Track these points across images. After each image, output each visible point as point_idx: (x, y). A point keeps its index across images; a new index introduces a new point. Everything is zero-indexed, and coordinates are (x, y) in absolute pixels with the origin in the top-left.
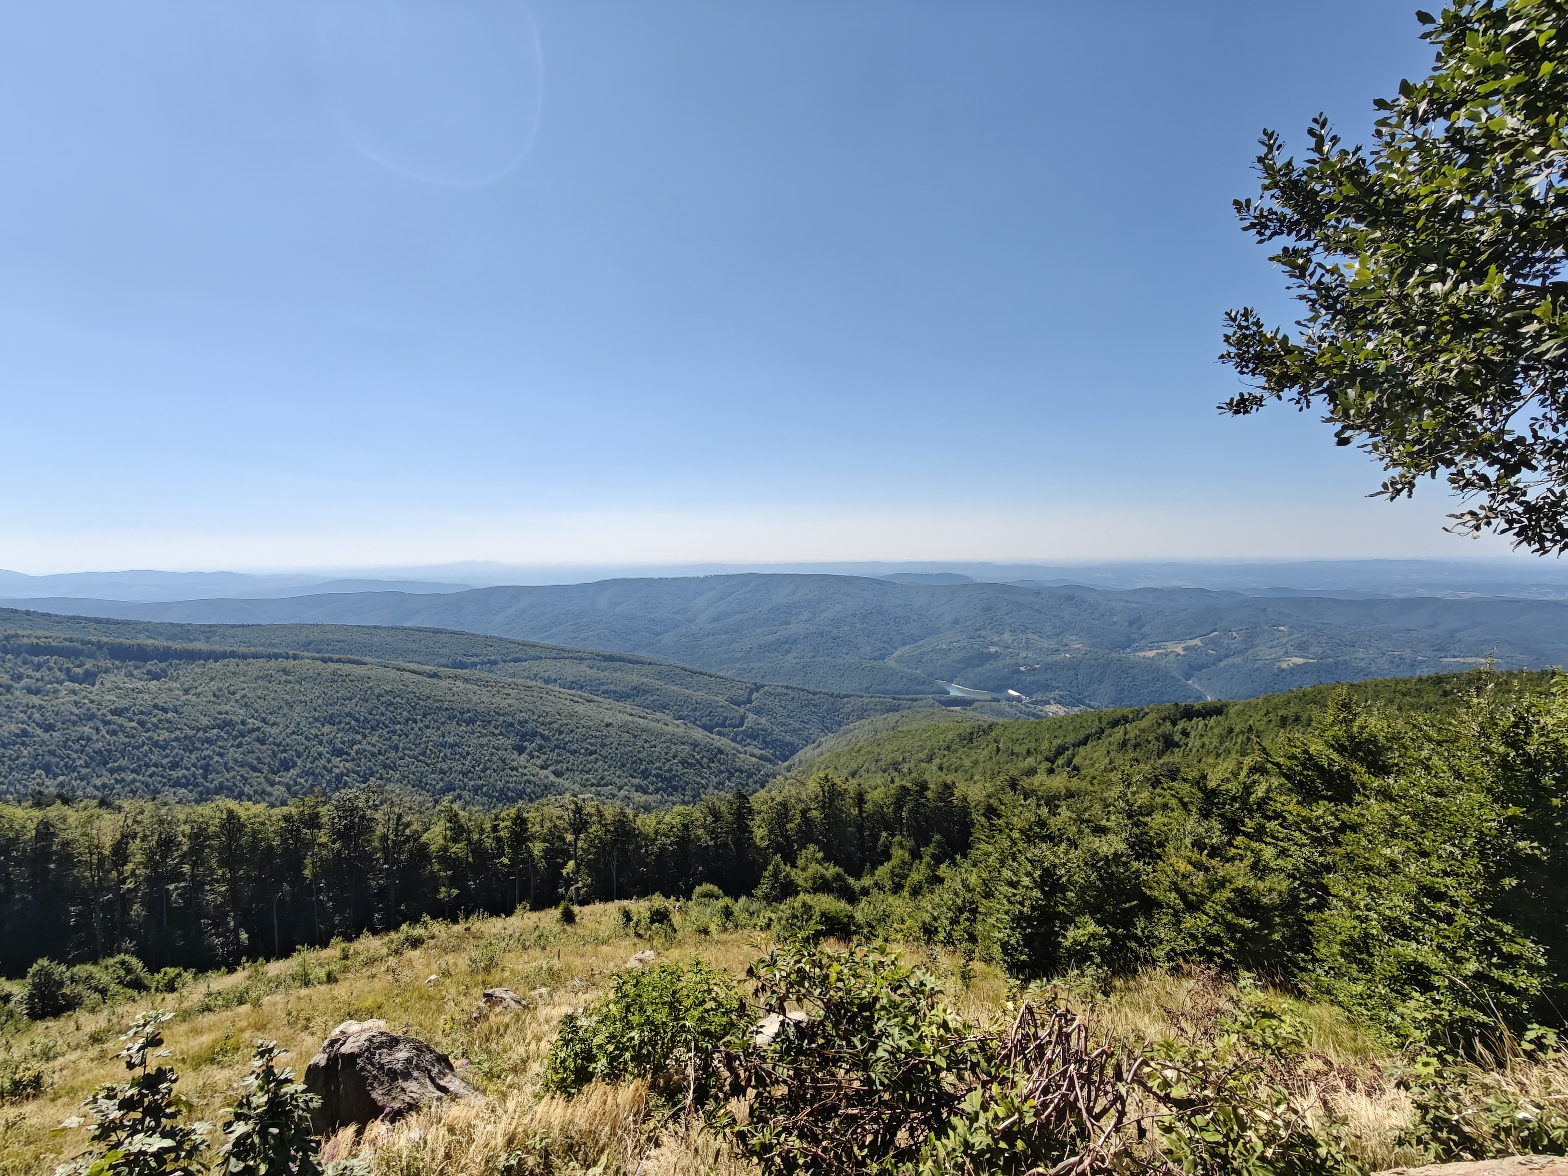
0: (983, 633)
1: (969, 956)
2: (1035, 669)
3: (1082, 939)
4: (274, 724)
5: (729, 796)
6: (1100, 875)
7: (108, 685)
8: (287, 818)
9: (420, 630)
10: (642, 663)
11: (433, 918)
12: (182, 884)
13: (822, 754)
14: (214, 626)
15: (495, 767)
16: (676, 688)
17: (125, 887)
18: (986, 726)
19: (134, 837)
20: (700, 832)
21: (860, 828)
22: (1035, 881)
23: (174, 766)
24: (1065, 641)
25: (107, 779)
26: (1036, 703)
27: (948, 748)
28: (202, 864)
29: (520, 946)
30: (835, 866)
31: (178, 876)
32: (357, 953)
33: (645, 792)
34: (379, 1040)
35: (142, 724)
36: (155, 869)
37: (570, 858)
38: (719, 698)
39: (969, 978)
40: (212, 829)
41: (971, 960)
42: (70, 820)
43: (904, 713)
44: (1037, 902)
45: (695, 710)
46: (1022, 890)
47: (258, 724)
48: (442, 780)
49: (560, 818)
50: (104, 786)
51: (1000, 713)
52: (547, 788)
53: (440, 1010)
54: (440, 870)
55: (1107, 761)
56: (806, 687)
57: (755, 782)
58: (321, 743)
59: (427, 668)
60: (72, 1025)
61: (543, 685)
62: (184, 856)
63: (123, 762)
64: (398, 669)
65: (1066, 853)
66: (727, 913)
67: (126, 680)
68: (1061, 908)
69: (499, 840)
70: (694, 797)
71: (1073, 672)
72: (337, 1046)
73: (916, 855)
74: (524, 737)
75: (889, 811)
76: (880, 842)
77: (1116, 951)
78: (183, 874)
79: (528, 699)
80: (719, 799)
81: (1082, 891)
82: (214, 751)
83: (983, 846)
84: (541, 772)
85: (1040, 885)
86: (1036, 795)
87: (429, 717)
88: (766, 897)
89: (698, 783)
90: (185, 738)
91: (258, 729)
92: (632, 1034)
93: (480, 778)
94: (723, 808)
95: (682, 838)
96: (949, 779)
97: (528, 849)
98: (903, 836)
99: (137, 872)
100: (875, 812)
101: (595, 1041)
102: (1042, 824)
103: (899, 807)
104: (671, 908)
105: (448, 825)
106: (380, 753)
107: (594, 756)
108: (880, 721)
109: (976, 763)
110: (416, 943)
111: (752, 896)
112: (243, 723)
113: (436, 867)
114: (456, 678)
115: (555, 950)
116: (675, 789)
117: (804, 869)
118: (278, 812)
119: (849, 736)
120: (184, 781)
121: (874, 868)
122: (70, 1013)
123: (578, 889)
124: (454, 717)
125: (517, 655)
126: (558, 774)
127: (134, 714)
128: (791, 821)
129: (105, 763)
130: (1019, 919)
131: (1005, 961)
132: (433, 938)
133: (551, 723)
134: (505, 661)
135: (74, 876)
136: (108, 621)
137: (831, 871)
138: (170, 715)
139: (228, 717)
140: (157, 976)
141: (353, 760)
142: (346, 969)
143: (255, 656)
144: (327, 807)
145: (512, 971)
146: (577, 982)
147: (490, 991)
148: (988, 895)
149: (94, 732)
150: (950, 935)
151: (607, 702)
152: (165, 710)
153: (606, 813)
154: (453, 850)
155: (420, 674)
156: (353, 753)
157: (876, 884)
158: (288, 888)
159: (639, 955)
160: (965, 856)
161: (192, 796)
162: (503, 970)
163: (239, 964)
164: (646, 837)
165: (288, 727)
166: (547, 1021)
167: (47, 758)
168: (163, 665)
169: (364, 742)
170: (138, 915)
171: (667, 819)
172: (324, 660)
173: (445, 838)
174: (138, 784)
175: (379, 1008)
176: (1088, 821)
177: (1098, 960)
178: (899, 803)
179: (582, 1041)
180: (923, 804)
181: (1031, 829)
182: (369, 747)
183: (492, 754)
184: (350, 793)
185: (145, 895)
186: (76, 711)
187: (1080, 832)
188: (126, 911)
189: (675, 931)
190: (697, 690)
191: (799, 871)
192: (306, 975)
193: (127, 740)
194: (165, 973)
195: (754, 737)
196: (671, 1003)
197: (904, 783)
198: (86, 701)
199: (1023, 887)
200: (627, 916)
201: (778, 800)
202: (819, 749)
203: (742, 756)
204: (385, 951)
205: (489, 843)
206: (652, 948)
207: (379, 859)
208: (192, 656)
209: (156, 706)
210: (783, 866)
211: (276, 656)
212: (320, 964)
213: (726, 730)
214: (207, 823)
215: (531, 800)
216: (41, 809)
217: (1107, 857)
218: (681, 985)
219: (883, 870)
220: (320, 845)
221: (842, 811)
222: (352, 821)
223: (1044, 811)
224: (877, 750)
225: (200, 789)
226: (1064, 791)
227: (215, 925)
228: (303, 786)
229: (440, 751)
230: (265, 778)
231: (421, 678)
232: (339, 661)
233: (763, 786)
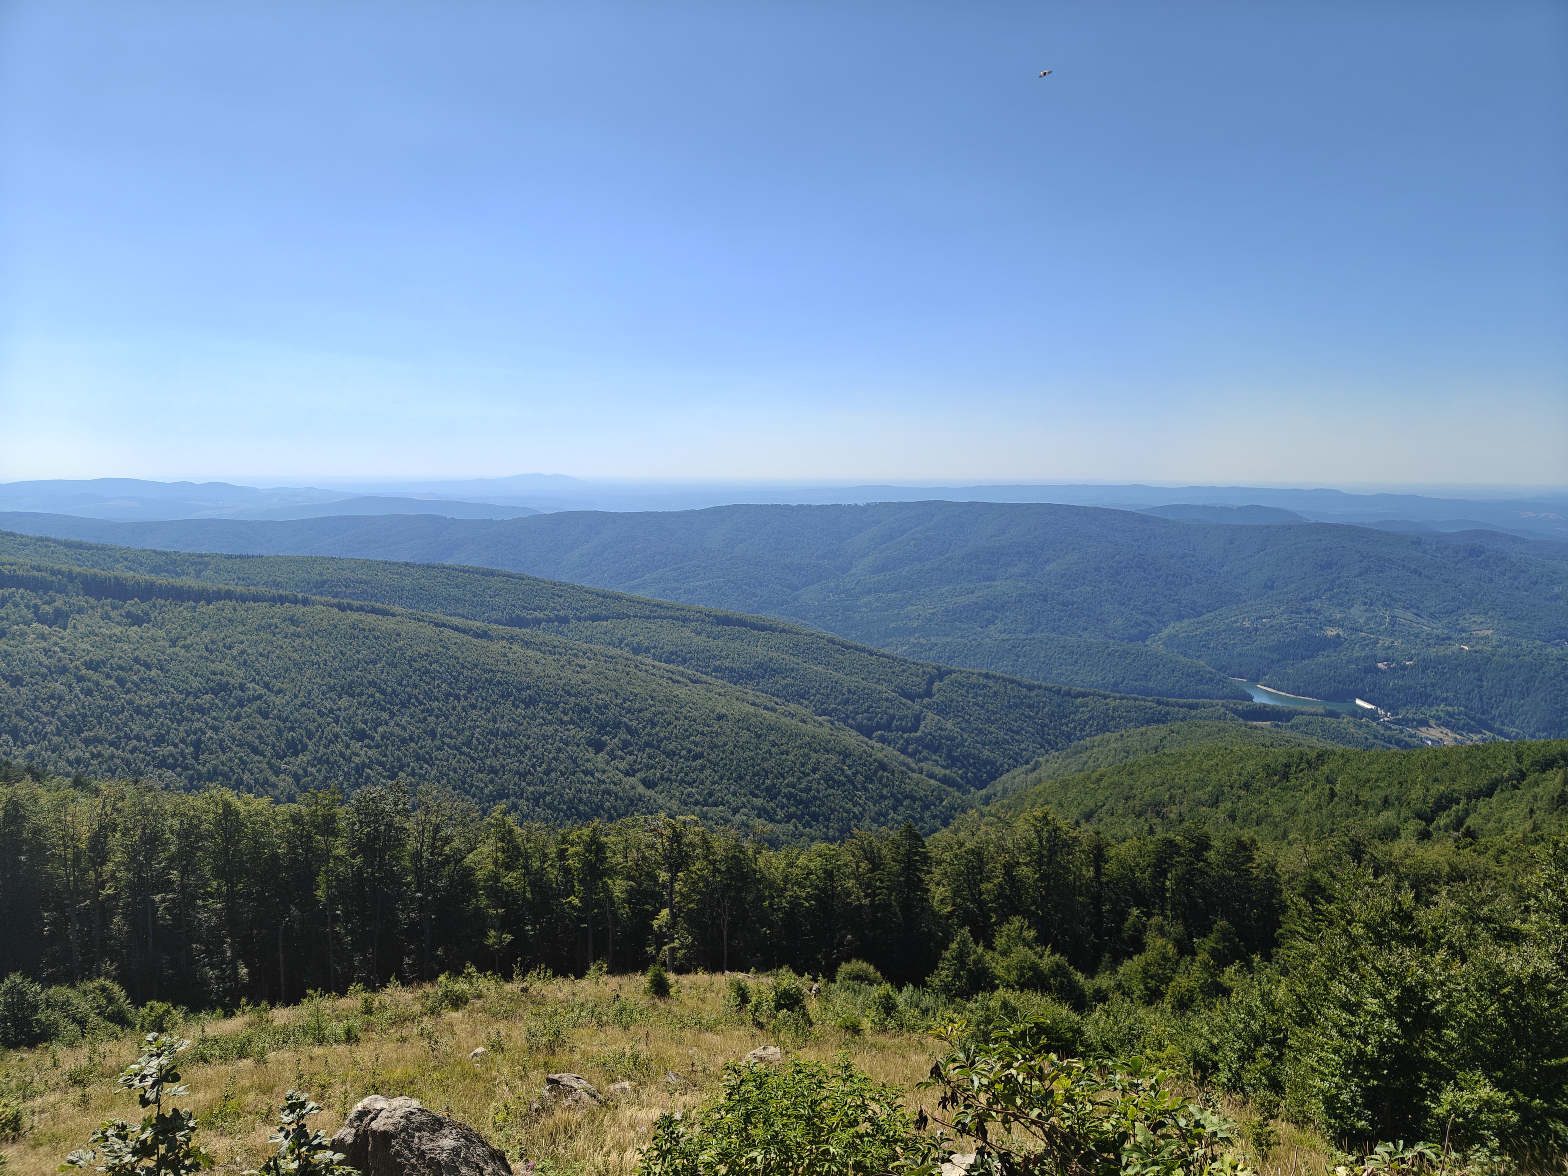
0: (1316, 604)
1: (1270, 1112)
2: (1404, 668)
3: (1468, 1107)
4: (280, 691)
5: (895, 835)
6: (1506, 1008)
7: (82, 629)
8: (296, 819)
9: (464, 570)
10: (771, 629)
11: (479, 970)
12: (170, 896)
13: (1040, 781)
14: (205, 556)
15: (562, 767)
16: (819, 668)
17: (104, 893)
18: (1312, 755)
19: (114, 828)
20: (850, 883)
21: (1097, 900)
22: (1388, 1006)
23: (160, 740)
24: (1463, 623)
25: (81, 751)
26: (1406, 722)
27: (1246, 786)
28: (194, 872)
29: (594, 1021)
30: (1053, 953)
31: (166, 886)
32: (383, 1007)
33: (772, 820)
34: (419, 1118)
35: (121, 682)
36: (139, 873)
37: (663, 906)
38: (883, 687)
39: (1269, 1145)
40: (205, 826)
41: (1272, 1117)
42: (42, 801)
43: (1175, 727)
44: (1390, 1039)
45: (846, 702)
46: (1363, 1018)
47: (261, 690)
48: (492, 781)
49: (651, 846)
50: (78, 761)
51: (1339, 736)
52: (633, 803)
53: (489, 1094)
54: (488, 907)
55: (1528, 825)
56: (1018, 677)
57: (934, 817)
58: (337, 721)
59: (475, 624)
60: (49, 1062)
61: (631, 656)
62: (171, 859)
63: (101, 732)
64: (437, 625)
65: (1445, 965)
66: (888, 1007)
67: (102, 623)
68: (1433, 1054)
69: (567, 871)
70: (842, 831)
71: (1474, 675)
72: (367, 1119)
73: (1185, 949)
74: (602, 728)
75: (1145, 877)
76: (1127, 924)
77: (1528, 1133)
78: (170, 882)
79: (610, 674)
80: (881, 839)
81: (1471, 1032)
82: (207, 724)
83: (1300, 944)
84: (625, 779)
85: (1397, 1013)
86: (1397, 872)
87: (476, 693)
88: (946, 989)
89: (848, 812)
90: (173, 703)
91: (260, 697)
92: (754, 1154)
93: (542, 783)
94: (884, 852)
95: (823, 890)
96: (1246, 835)
97: (606, 889)
98: (1166, 917)
99: (118, 875)
100: (1122, 877)
101: (701, 1157)
102: (1406, 918)
103: (1160, 872)
104: (805, 990)
105: (499, 845)
106: (412, 740)
107: (700, 761)
108: (1134, 735)
109: (1292, 812)
110: (458, 1002)
111: (925, 985)
112: (242, 688)
113: (484, 902)
114: (512, 639)
115: (642, 1032)
116: (815, 817)
117: (1005, 953)
118: (284, 809)
119: (1084, 756)
120: (170, 760)
121: (1117, 961)
122: (45, 1045)
123: (673, 950)
124: (510, 694)
125: (595, 611)
126: (649, 784)
127: (112, 669)
128: (988, 879)
129: (80, 731)
130: (1357, 1063)
131: (1330, 1126)
132: (479, 997)
133: (640, 711)
134: (579, 619)
135: (46, 872)
136: (80, 546)
137: (1048, 960)
138: (154, 673)
139: (224, 679)
140: (143, 1011)
141: (377, 747)
142: (368, 1027)
143: (256, 598)
144: (346, 807)
145: (584, 1053)
146: (671, 1078)
147: (556, 1077)
148: (1305, 1021)
149: (67, 691)
150: (1238, 1075)
151: (719, 684)
152: (148, 667)
153: (716, 844)
154: (506, 880)
155: (464, 631)
156: (378, 737)
157: (1119, 986)
158: (297, 912)
159: (759, 1051)
160: (1268, 958)
161: (182, 781)
162: (571, 1051)
163: (238, 1006)
164: (771, 885)
165: (296, 696)
166: (632, 1126)
167: (15, 720)
168: (145, 606)
169: (392, 723)
170: (120, 930)
171: (802, 861)
172: (342, 608)
173: (496, 862)
174: (117, 761)
175: (411, 1083)
176: (1488, 920)
177: (1495, 1143)
178: (1160, 869)
179: (684, 1155)
180: (1200, 870)
181: (1384, 923)
182: (397, 731)
183: (559, 750)
184: (376, 791)
185: (127, 905)
186: (44, 659)
187: (1471, 935)
188: (105, 924)
189: (811, 1024)
190: (851, 674)
191: (996, 955)
192: (320, 1029)
193: (104, 703)
194: (152, 1008)
195: (935, 748)
196: (809, 1118)
197: (1171, 835)
198: (57, 649)
199: (1368, 1013)
200: (743, 996)
201: (969, 845)
202: (1035, 774)
203: (915, 776)
204: (417, 1008)
205: (553, 874)
206: (778, 1043)
207: (409, 884)
208: (179, 595)
209: (137, 660)
210: (973, 946)
211: (282, 600)
212: (337, 1017)
213: (891, 735)
214: (199, 818)
215: (611, 819)
216: (10, 785)
217: (1519, 980)
218: (824, 1093)
219: (1131, 966)
220: (337, 858)
221: (1068, 871)
222: (376, 830)
223: (1407, 897)
224: (1127, 781)
225: (190, 772)
226: (1447, 869)
227: (210, 954)
228: (315, 778)
229: (490, 741)
230: (268, 763)
231: (466, 638)
232: (360, 609)
233: (946, 824)
